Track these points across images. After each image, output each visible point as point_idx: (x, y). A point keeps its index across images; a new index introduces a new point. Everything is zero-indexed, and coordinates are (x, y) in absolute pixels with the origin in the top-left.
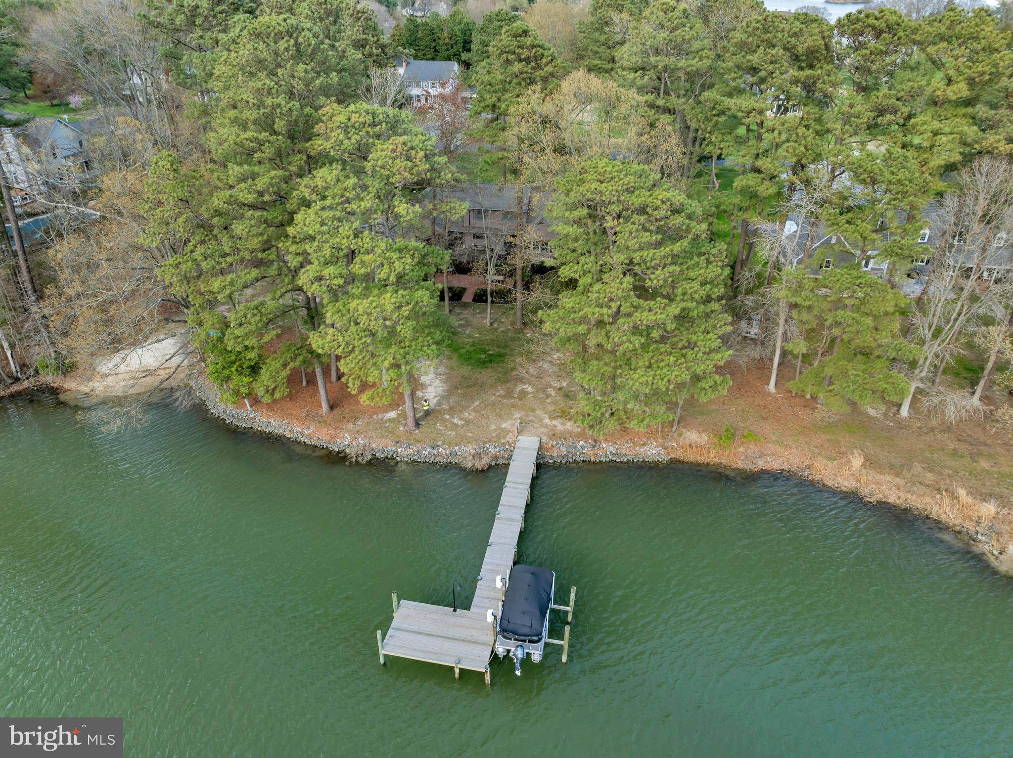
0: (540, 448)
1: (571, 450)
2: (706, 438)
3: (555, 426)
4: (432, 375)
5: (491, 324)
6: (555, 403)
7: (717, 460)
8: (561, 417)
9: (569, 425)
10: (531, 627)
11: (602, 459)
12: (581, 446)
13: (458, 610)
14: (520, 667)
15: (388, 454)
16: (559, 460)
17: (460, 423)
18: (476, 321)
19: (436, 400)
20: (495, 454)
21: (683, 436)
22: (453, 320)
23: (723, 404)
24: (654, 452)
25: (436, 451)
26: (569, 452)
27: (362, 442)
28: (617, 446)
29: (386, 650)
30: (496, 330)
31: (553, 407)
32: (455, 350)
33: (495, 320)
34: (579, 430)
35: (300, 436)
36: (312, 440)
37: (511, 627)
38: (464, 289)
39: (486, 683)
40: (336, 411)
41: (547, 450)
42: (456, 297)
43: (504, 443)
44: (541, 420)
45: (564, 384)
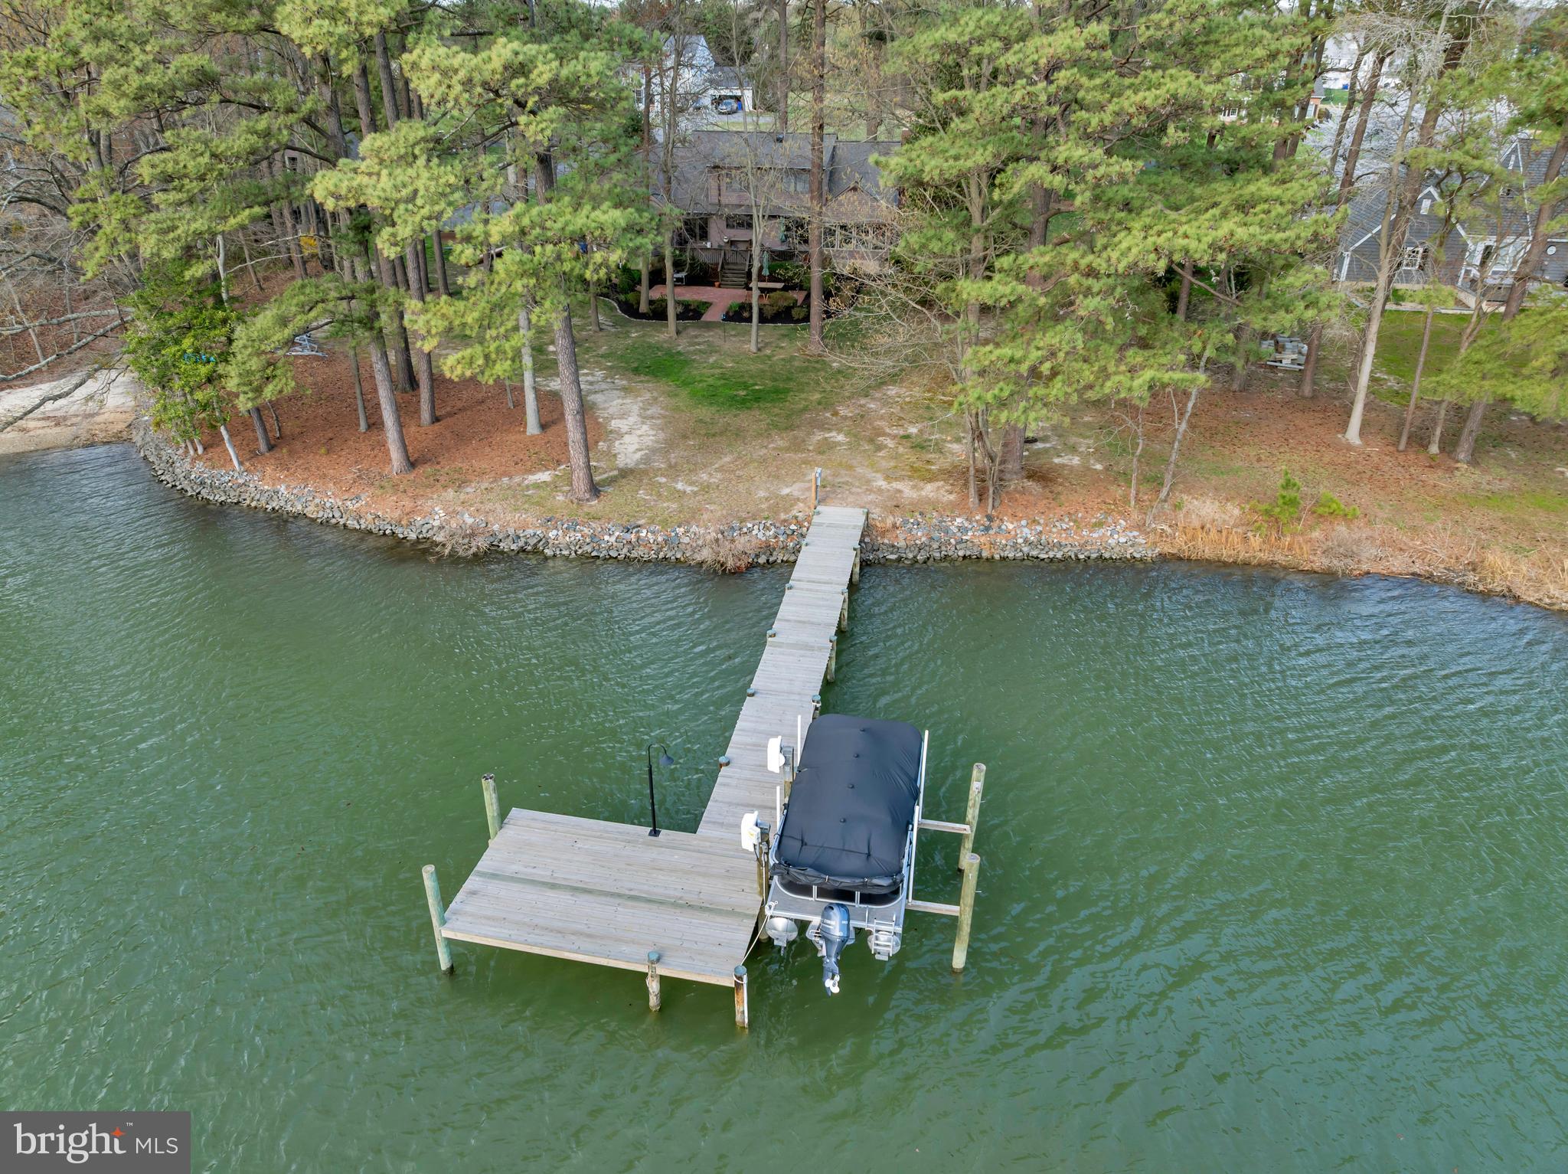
0: (868, 529)
1: (936, 535)
2: (1237, 512)
3: (900, 491)
4: (633, 419)
5: (759, 350)
6: (896, 457)
7: (1265, 556)
8: (910, 478)
9: (929, 490)
10: (869, 855)
11: (1006, 554)
12: (959, 528)
13: (663, 832)
14: (836, 969)
15: (526, 543)
16: (911, 556)
17: (689, 489)
18: (727, 346)
19: (638, 455)
20: (767, 542)
21: (1184, 510)
22: (682, 345)
23: (1259, 460)
24: (1122, 540)
25: (633, 537)
26: (932, 539)
27: (470, 521)
28: (1039, 528)
29: (453, 930)
30: (769, 357)
31: (892, 464)
32: (685, 384)
33: (767, 344)
34: (952, 497)
35: (337, 514)
36: (362, 521)
37: (809, 855)
38: (707, 305)
39: (738, 1018)
40: (420, 470)
41: (883, 534)
42: (691, 313)
43: (785, 521)
44: (868, 482)
45: (913, 430)
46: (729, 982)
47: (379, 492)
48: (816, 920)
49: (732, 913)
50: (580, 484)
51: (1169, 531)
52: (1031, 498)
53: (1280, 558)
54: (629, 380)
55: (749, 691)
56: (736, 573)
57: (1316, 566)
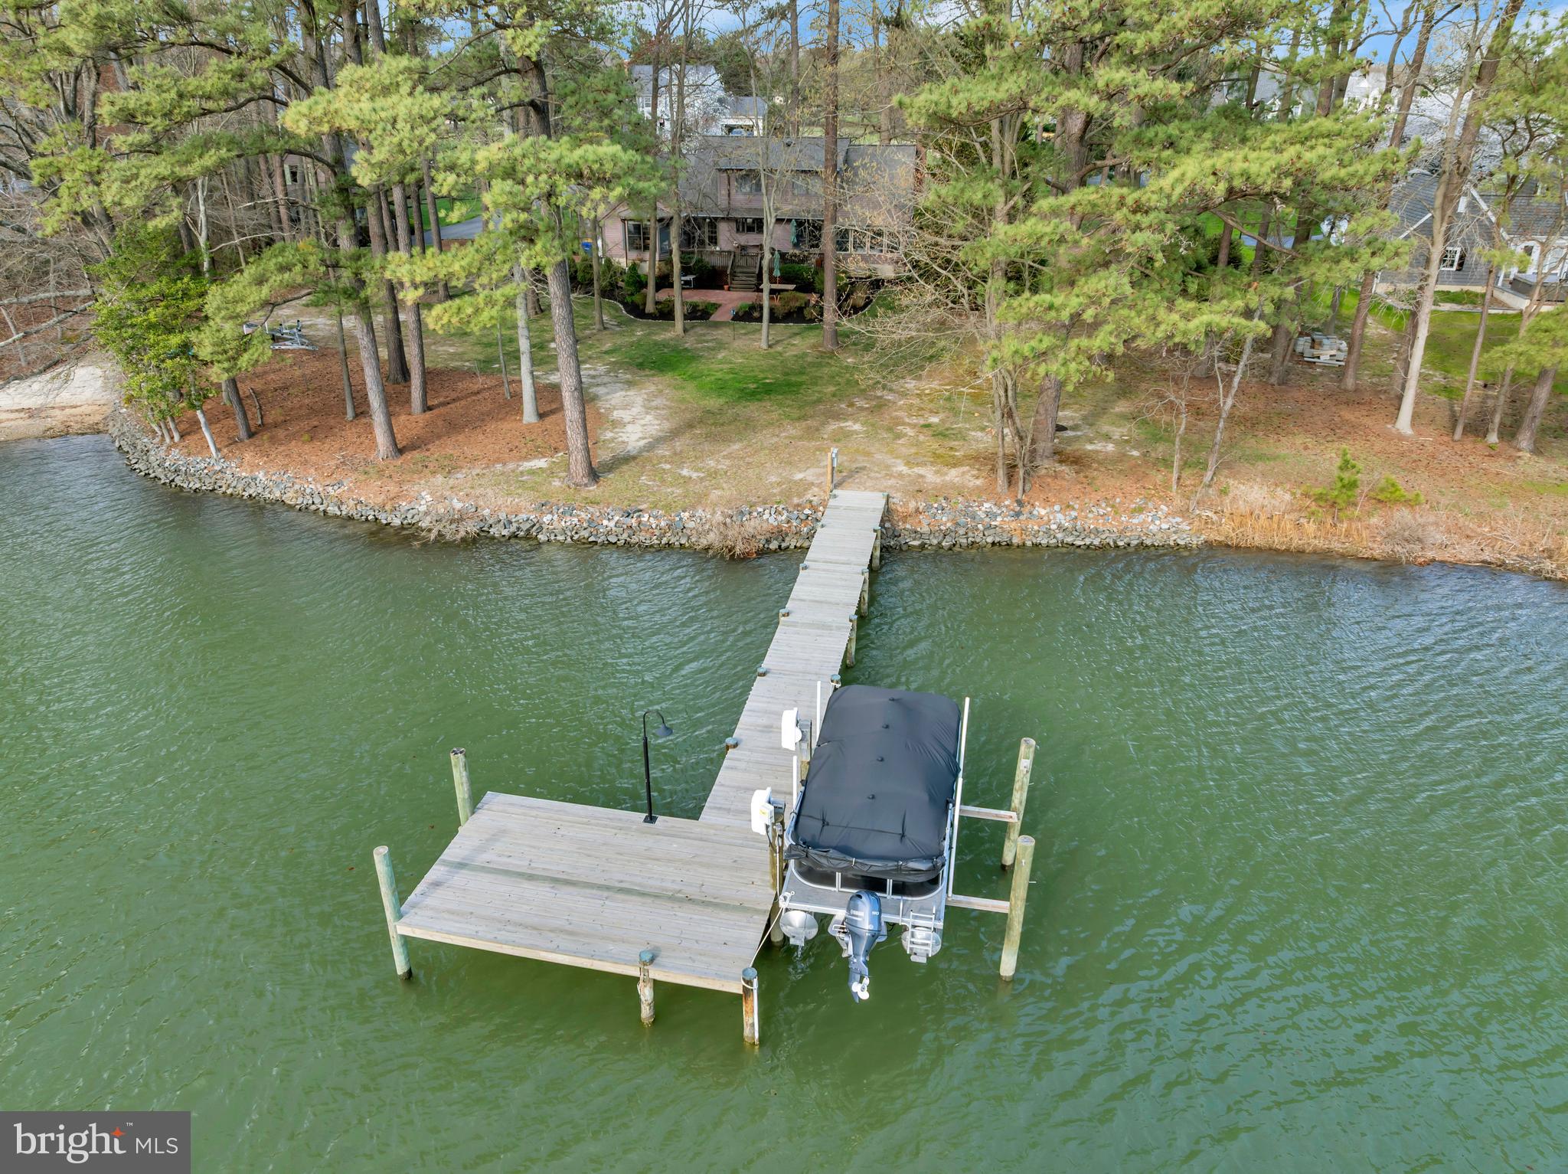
0: (888, 514)
1: (962, 520)
2: (1288, 497)
3: (922, 476)
4: (636, 410)
5: (770, 346)
6: (918, 444)
7: (1320, 544)
8: (933, 463)
9: (953, 475)
10: (903, 836)
11: (1038, 541)
12: (987, 514)
13: (660, 818)
14: (865, 970)
15: (518, 529)
16: (935, 542)
17: (695, 475)
18: (738, 344)
19: (642, 443)
20: (778, 526)
21: (1231, 495)
22: (690, 342)
23: (1306, 448)
24: (1165, 526)
25: (634, 522)
26: (957, 524)
27: (458, 505)
28: (1074, 514)
29: (409, 925)
30: (780, 354)
31: (913, 450)
32: (693, 378)
33: (778, 342)
34: (978, 482)
35: (317, 500)
36: (343, 507)
37: (831, 836)
38: (716, 306)
40: (408, 456)
41: (905, 519)
42: (699, 314)
43: (798, 505)
44: (888, 467)
45: (934, 420)
46: (736, 988)
47: (362, 477)
48: (840, 914)
49: (741, 908)
50: (578, 468)
51: (1215, 518)
52: (1064, 483)
53: (1336, 546)
54: (634, 374)
55: (760, 670)
56: (744, 558)
57: (1377, 553)
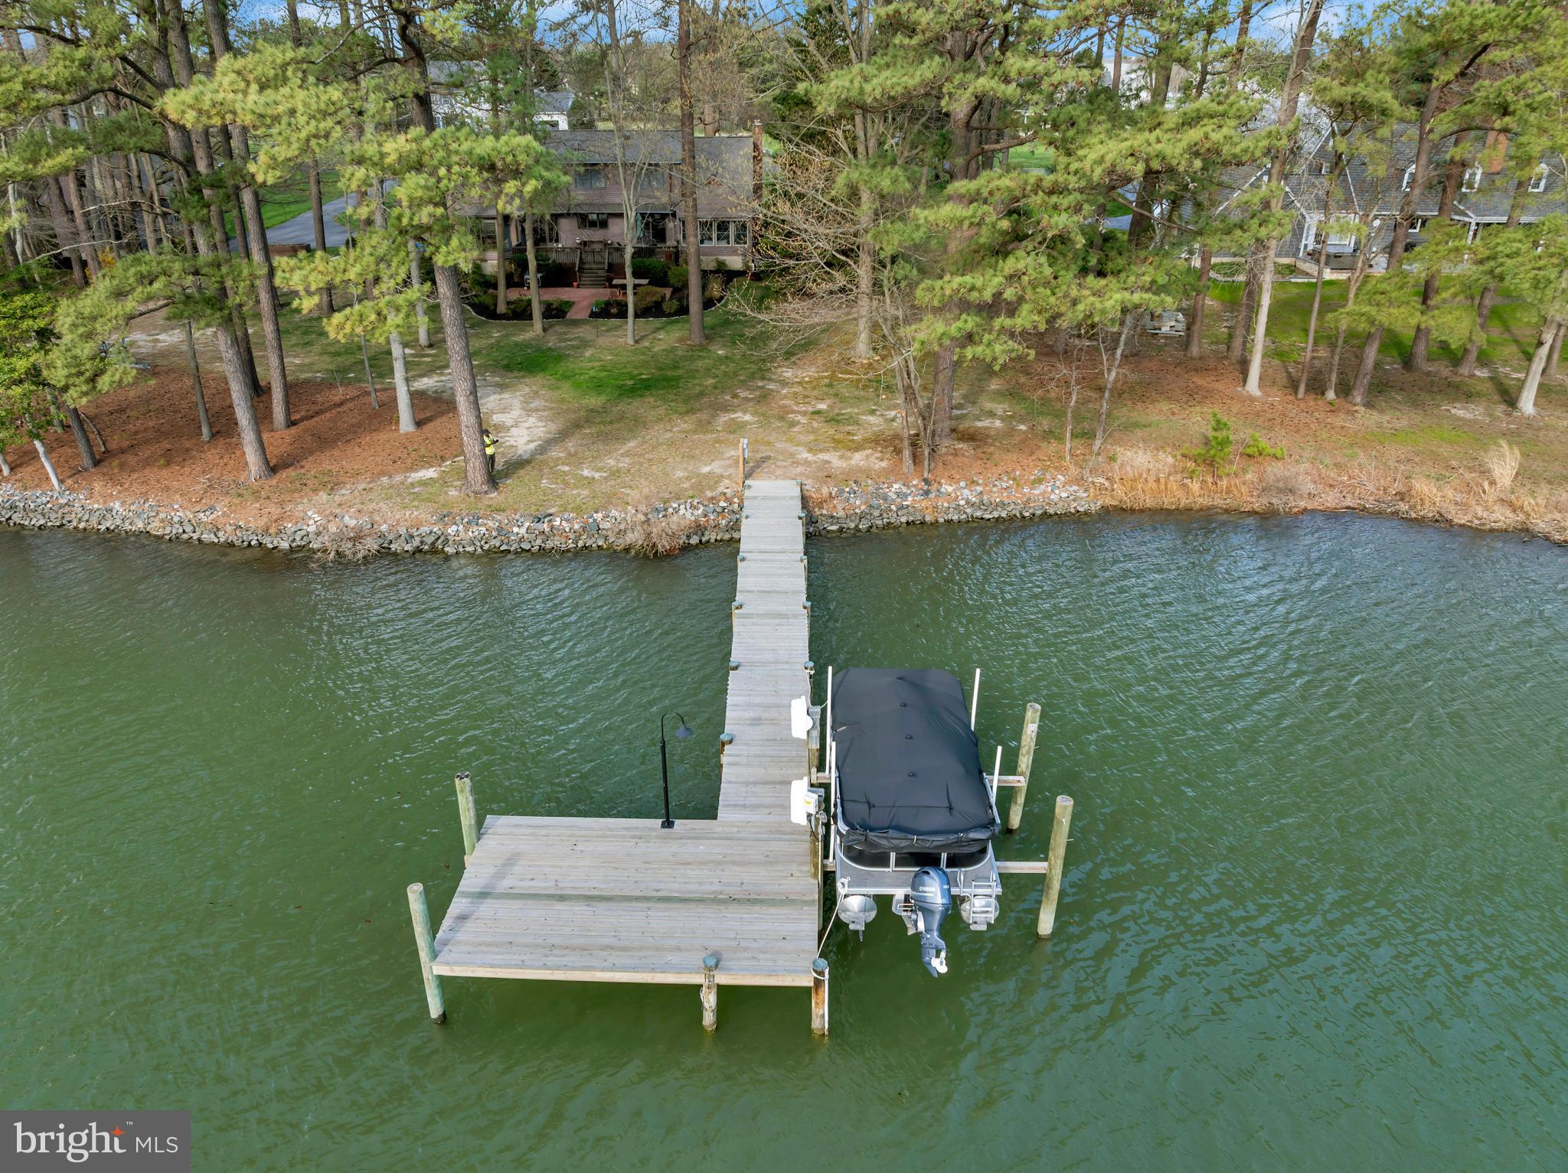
0: (805, 500)
1: (875, 502)
2: (1170, 460)
3: (828, 462)
4: (516, 412)
5: (637, 342)
6: (814, 431)
7: (1204, 501)
8: (835, 449)
9: (858, 459)
10: (951, 808)
11: (950, 517)
12: (898, 494)
13: (677, 822)
14: (942, 943)
15: (422, 542)
16: (852, 525)
17: (597, 475)
18: (602, 341)
19: (532, 446)
20: (696, 521)
21: (1119, 461)
22: (552, 341)
23: (1173, 414)
24: (1064, 495)
25: (546, 527)
26: (871, 506)
27: (352, 523)
28: (979, 489)
29: (447, 964)
30: (649, 349)
31: (811, 437)
32: (566, 377)
33: (643, 337)
34: (884, 464)
35: (189, 529)
36: (220, 534)
37: (878, 817)
38: (570, 304)
39: (816, 1024)
40: (283, 474)
41: (820, 505)
42: (555, 313)
43: (712, 498)
44: (792, 455)
45: (822, 406)
46: (807, 981)
47: (237, 501)
48: (899, 893)
49: (787, 901)
50: (476, 472)
51: (1107, 484)
52: (966, 460)
53: (1219, 502)
54: (502, 376)
55: (732, 664)
56: (669, 555)
57: (1256, 506)
